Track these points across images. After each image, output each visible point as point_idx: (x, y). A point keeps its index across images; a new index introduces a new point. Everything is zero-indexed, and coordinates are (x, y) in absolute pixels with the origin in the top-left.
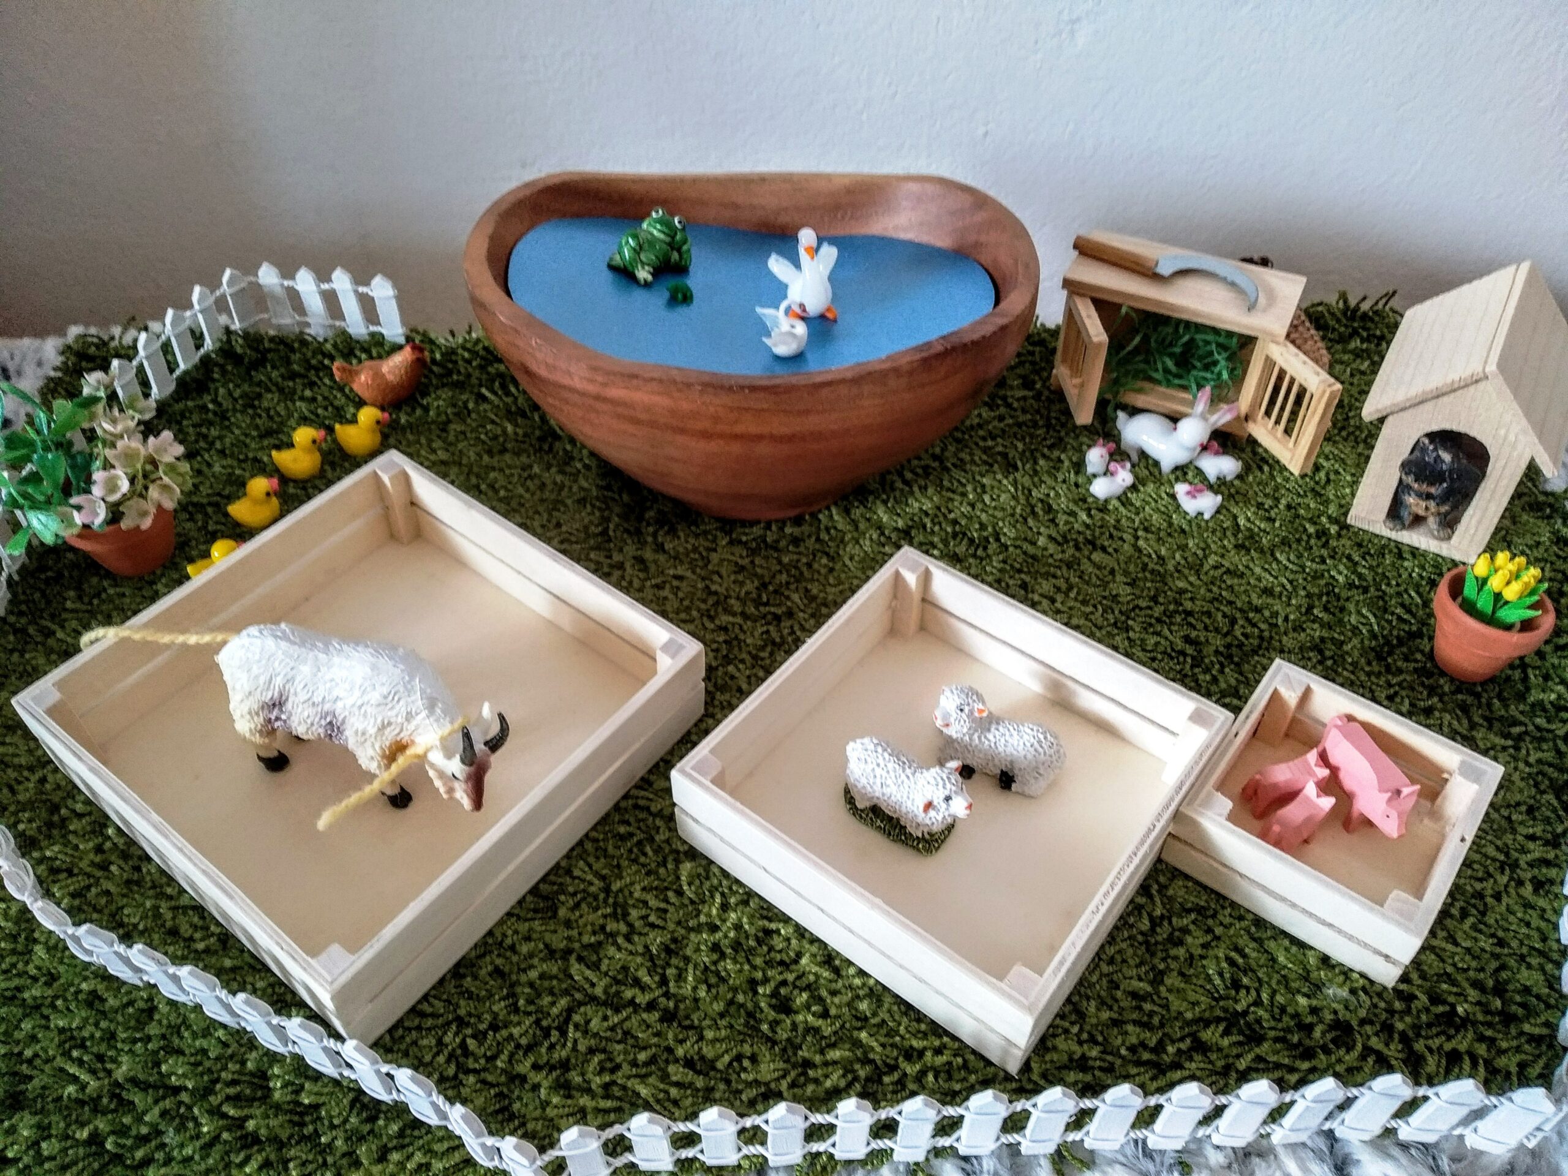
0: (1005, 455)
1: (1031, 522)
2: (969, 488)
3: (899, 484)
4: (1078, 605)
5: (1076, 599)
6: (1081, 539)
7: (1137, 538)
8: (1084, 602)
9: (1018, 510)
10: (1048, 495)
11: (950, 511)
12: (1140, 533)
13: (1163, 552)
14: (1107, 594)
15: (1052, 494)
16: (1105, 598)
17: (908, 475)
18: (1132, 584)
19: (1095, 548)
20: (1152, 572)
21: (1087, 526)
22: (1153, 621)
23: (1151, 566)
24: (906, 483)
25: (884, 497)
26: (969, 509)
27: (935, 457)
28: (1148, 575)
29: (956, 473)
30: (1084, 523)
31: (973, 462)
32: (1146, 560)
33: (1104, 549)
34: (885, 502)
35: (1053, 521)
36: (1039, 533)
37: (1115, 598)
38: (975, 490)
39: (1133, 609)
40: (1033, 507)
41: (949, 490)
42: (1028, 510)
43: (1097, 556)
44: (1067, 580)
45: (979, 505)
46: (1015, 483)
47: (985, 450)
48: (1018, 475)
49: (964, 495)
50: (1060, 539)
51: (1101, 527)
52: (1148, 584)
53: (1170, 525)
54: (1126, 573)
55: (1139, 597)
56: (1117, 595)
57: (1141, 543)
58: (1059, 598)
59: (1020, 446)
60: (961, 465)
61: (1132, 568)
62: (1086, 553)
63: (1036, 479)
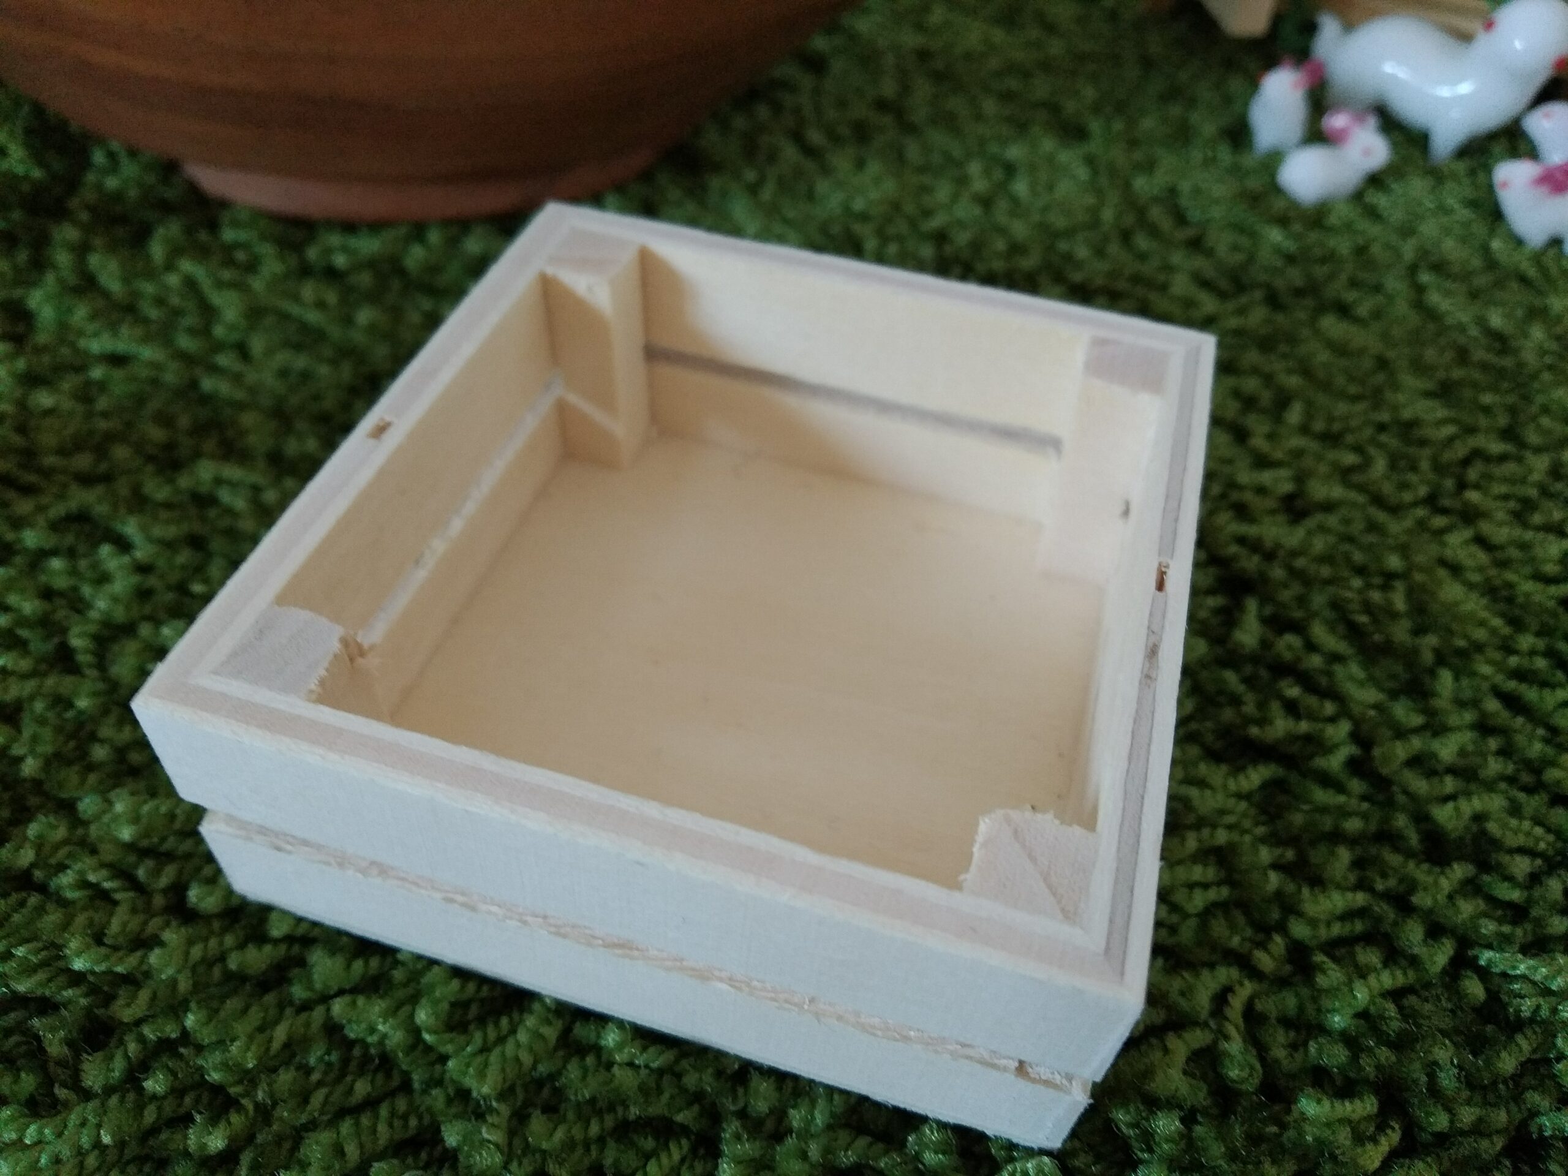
0: (1053, 108)
1: (1142, 242)
2: (974, 168)
3: (790, 152)
4: (1312, 445)
5: (1304, 429)
6: (1279, 283)
7: (1420, 289)
8: (1331, 439)
9: (1108, 215)
10: (1173, 191)
11: (927, 213)
12: (1425, 277)
13: (1496, 320)
14: (1385, 417)
15: (1185, 187)
16: (1382, 427)
17: (815, 137)
18: (1445, 392)
19: (1321, 309)
20: (1485, 367)
21: (1291, 259)
22: (1533, 493)
23: (1479, 354)
24: (809, 151)
25: (750, 175)
26: (977, 211)
27: (882, 105)
28: (1477, 375)
29: (939, 138)
30: (1278, 250)
31: (979, 117)
32: (1462, 340)
33: (1343, 310)
34: (753, 190)
35: (1196, 244)
36: (1168, 268)
37: (1408, 429)
38: (987, 172)
39: (1466, 462)
40: (1141, 212)
41: (922, 170)
42: (1129, 220)
43: (1331, 324)
44: (1268, 379)
45: (1002, 206)
46: (1090, 161)
47: (1007, 97)
48: (1094, 146)
49: (962, 181)
50: (1224, 284)
51: (1323, 260)
52: (1487, 399)
53: (1491, 263)
54: (1419, 367)
55: (1471, 430)
56: (1412, 424)
57: (1434, 298)
58: (1258, 427)
59: (1089, 93)
60: (949, 122)
61: (1430, 354)
62: (1302, 315)
63: (1138, 155)
